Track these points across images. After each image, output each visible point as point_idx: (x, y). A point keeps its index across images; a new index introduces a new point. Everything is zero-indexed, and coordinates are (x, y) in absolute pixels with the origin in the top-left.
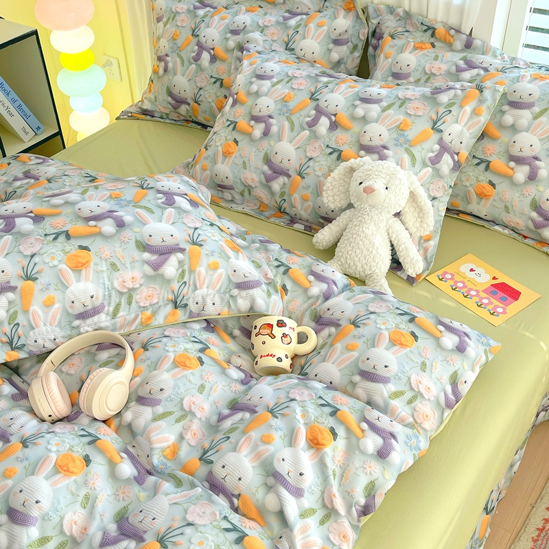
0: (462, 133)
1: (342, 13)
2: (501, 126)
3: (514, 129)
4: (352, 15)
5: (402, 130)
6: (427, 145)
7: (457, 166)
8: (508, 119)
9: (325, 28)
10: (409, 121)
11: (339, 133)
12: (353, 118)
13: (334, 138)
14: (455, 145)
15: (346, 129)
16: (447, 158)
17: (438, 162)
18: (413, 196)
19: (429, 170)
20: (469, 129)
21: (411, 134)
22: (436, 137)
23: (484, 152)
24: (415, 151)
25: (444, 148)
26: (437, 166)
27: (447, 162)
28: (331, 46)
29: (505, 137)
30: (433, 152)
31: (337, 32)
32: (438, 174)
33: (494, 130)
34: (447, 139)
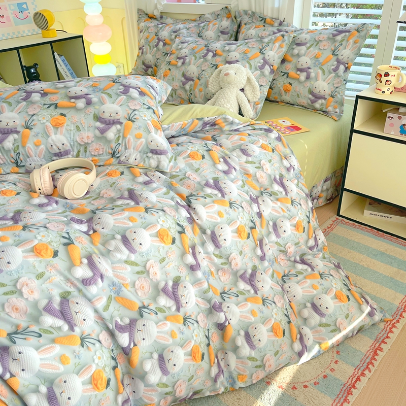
0: (274, 55)
1: (225, 19)
2: (293, 55)
3: (298, 55)
4: (230, 20)
5: (246, 53)
6: (257, 60)
7: (272, 71)
8: (296, 51)
9: (217, 26)
10: (249, 49)
11: (217, 58)
12: (224, 51)
13: (214, 60)
14: (271, 61)
15: (220, 56)
16: (267, 67)
17: (263, 69)
18: (249, 79)
19: (258, 72)
20: (277, 54)
21: (249, 55)
22: (262, 56)
23: (286, 69)
24: (251, 62)
25: (266, 62)
26: (262, 70)
27: (267, 70)
28: (220, 34)
29: (294, 60)
30: (260, 63)
31: (223, 27)
32: (263, 74)
33: (289, 58)
34: (267, 58)
